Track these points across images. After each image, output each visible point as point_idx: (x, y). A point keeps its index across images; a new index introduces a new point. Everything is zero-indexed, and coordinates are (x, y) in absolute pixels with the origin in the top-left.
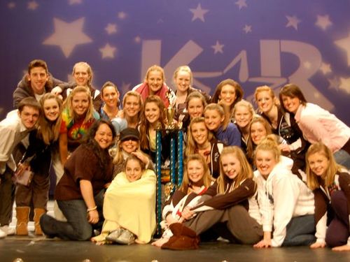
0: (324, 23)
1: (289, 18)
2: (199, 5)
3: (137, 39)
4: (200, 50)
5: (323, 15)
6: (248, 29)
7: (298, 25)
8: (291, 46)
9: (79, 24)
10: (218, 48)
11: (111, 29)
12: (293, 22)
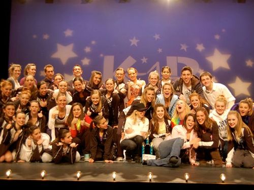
0: (200, 48)
1: (182, 45)
2: (135, 37)
3: (102, 55)
4: (135, 61)
5: (200, 44)
6: (160, 50)
7: (187, 49)
8: (182, 60)
9: (70, 47)
10: (144, 60)
11: (88, 50)
12: (184, 47)
